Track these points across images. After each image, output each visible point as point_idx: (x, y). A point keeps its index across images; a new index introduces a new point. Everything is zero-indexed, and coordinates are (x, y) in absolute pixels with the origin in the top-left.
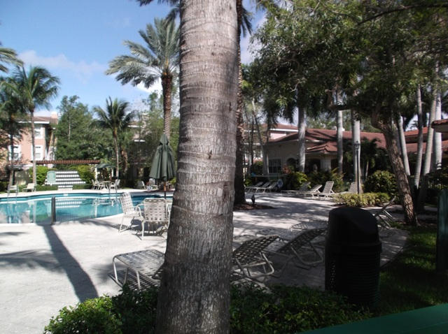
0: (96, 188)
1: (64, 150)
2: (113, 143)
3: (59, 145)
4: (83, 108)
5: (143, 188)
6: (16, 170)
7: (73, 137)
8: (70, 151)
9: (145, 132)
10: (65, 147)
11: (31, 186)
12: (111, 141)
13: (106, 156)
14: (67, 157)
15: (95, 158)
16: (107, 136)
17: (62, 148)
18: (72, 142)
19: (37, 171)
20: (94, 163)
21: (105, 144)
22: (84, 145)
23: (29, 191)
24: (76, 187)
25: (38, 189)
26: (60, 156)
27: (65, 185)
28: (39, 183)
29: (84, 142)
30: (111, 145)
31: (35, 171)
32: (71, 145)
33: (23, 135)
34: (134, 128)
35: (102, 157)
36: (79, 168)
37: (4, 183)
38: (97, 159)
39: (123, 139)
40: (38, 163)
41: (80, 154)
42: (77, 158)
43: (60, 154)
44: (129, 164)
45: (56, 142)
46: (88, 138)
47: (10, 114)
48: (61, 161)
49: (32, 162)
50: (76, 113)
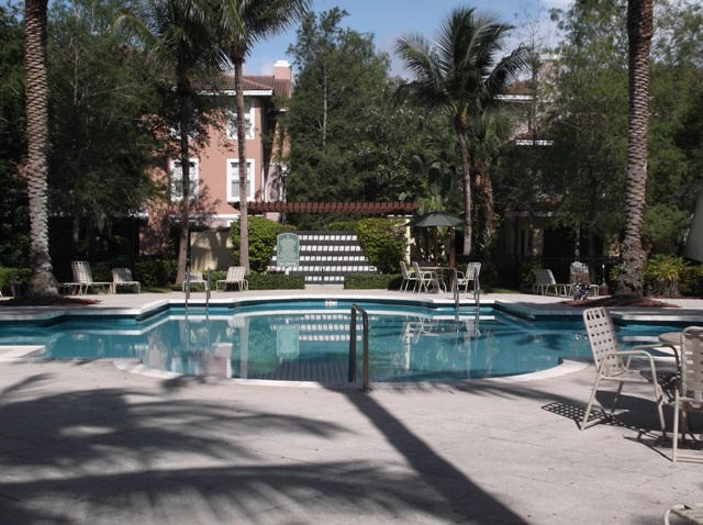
0: (413, 285)
1: (313, 173)
2: (451, 151)
3: (295, 158)
4: (358, 45)
5: (551, 291)
6: (193, 229)
7: (335, 134)
8: (328, 176)
9: (553, 114)
10: (314, 162)
11: (236, 274)
12: (444, 144)
13: (436, 189)
14: (321, 191)
15: (402, 196)
16: (432, 131)
17: (307, 165)
18: (333, 148)
19: (251, 232)
20: (403, 212)
21: (428, 152)
22: (367, 157)
23: (233, 287)
24: (352, 281)
25: (254, 283)
26: (303, 191)
27: (323, 274)
28: (254, 266)
29: (367, 148)
30: (443, 156)
31: (244, 231)
32: (330, 155)
33: (210, 130)
34: (518, 104)
35: (421, 193)
36: (362, 225)
37: (167, 263)
38: (407, 200)
39: (481, 137)
40: (254, 209)
41: (356, 182)
42: (346, 195)
43: (302, 184)
44: (496, 217)
45: (286, 149)
46: (376, 136)
47: (180, 70)
48: (301, 205)
49: (236, 206)
50: (341, 60)
